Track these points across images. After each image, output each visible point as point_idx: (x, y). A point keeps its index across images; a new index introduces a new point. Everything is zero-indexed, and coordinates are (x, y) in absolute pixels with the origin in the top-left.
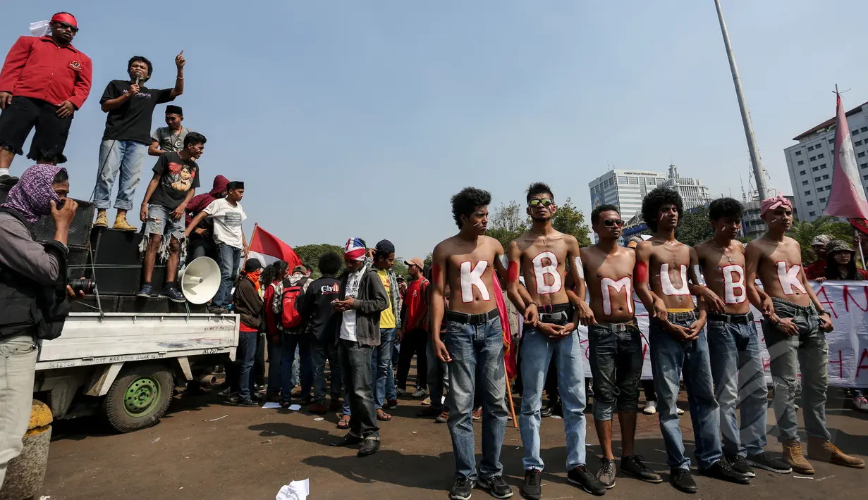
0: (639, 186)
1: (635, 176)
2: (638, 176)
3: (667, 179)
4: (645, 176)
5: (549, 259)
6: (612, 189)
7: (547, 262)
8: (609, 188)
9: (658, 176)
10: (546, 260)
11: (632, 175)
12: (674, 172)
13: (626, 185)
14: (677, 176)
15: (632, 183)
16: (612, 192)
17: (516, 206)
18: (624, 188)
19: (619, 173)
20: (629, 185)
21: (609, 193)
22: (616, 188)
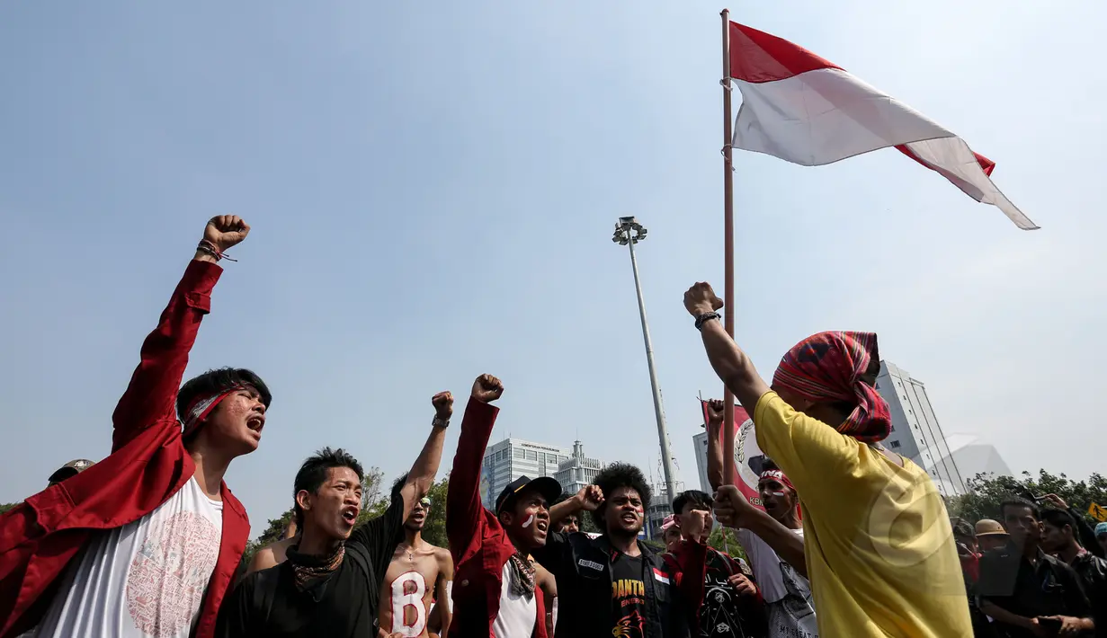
0: (537, 463)
1: (534, 449)
2: (537, 450)
3: (571, 457)
4: (546, 451)
5: (414, 582)
6: (504, 464)
7: (410, 588)
8: (502, 461)
9: (561, 453)
10: (410, 584)
11: (531, 449)
12: (579, 450)
13: (521, 460)
14: (582, 455)
15: (529, 458)
16: (504, 467)
17: (377, 475)
18: (519, 463)
19: (516, 443)
20: (525, 461)
21: (501, 468)
22: (510, 462)
